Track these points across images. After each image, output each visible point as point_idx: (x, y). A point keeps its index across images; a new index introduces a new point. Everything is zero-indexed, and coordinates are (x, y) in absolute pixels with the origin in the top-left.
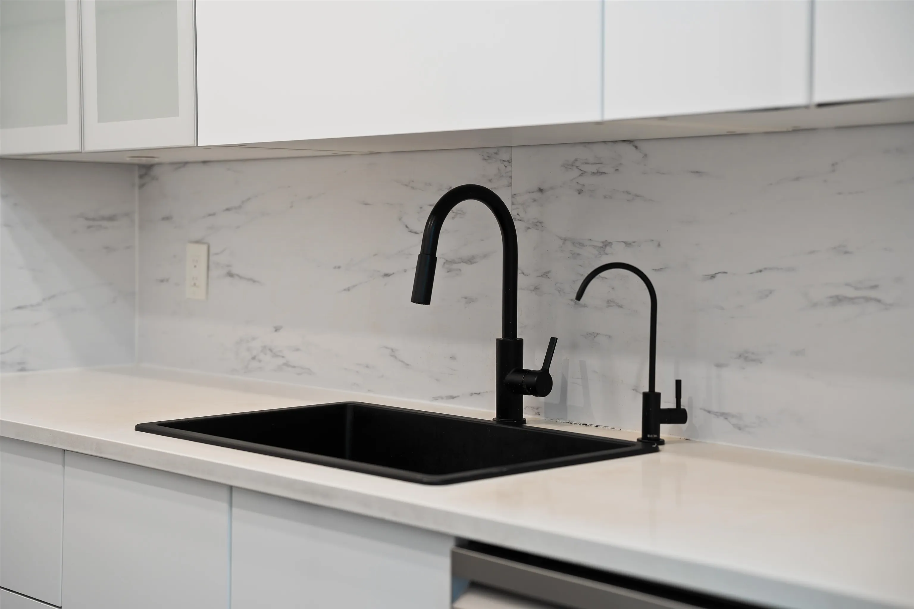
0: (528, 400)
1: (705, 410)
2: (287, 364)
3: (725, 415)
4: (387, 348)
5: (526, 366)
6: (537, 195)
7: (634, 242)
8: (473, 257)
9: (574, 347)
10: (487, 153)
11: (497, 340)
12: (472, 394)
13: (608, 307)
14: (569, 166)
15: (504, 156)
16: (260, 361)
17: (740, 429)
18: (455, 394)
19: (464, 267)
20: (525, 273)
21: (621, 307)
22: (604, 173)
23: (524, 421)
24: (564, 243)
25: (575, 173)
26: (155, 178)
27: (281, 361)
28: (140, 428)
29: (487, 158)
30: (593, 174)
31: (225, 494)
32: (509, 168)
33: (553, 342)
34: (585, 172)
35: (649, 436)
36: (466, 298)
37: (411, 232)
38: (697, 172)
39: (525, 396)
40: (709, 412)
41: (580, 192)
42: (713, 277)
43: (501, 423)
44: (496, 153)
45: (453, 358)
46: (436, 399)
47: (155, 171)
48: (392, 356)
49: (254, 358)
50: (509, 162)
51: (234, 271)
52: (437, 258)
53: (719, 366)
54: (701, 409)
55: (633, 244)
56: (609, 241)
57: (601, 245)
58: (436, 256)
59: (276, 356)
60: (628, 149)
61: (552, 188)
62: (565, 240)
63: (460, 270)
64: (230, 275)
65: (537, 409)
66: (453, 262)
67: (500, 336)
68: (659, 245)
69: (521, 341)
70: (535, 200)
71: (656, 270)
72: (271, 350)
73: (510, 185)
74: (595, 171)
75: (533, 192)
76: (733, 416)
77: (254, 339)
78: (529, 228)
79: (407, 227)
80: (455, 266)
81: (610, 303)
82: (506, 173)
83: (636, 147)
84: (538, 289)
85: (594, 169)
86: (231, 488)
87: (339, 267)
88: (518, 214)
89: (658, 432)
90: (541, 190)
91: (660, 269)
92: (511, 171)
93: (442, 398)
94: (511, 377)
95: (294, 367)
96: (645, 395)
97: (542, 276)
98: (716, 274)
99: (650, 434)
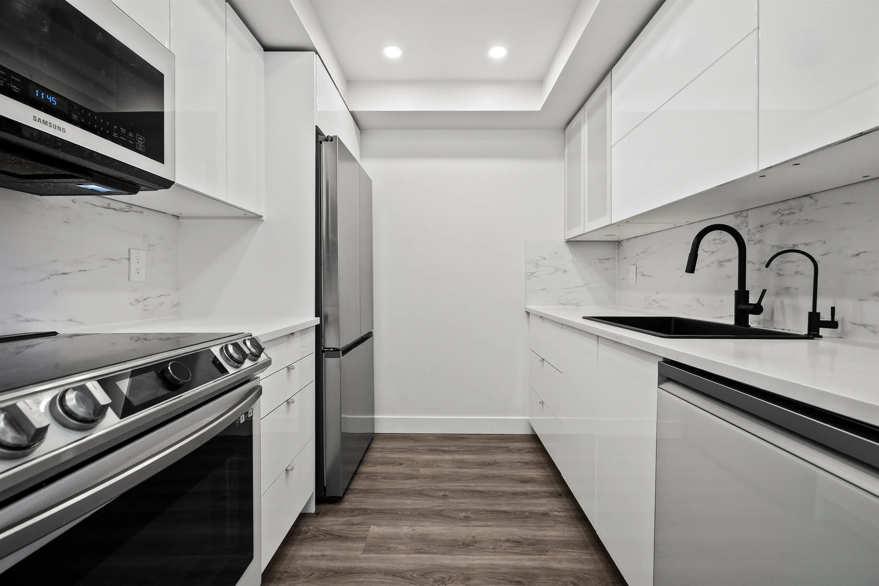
0: (751, 316)
1: (852, 323)
2: (660, 306)
3: (865, 326)
4: (695, 298)
5: (751, 302)
6: (759, 229)
7: (810, 243)
8: (730, 259)
9: (778, 294)
10: (737, 214)
11: (735, 291)
12: (730, 316)
13: (796, 275)
14: (775, 213)
15: (745, 214)
16: (652, 305)
17: (874, 332)
18: (722, 316)
19: (726, 263)
20: (754, 263)
21: (803, 274)
22: (794, 213)
23: (750, 326)
24: (773, 248)
25: (779, 215)
26: (621, 245)
27: (658, 305)
28: (584, 318)
29: (736, 216)
30: (788, 214)
31: (596, 338)
32: (747, 219)
33: (764, 291)
34: (784, 214)
35: (811, 333)
36: (727, 276)
37: (705, 252)
38: (848, 203)
39: (749, 315)
40: (855, 324)
41: (781, 224)
42: (858, 255)
43: (736, 325)
44: (741, 214)
45: (722, 301)
46: (714, 318)
47: (622, 243)
48: (697, 301)
49: (650, 304)
50: (747, 216)
51: (644, 274)
52: (698, 254)
53: (860, 300)
54: (849, 322)
55: (810, 244)
56: (796, 244)
57: (792, 246)
58: (698, 253)
59: (657, 303)
60: (808, 199)
61: (767, 224)
62: (774, 246)
63: (725, 265)
64: (643, 275)
65: (759, 322)
66: (722, 262)
67: (737, 289)
68: (824, 243)
69: (748, 291)
70: (758, 231)
71: (822, 255)
72: (655, 301)
73: (747, 226)
74: (789, 213)
75: (758, 228)
76: (870, 326)
77: (650, 297)
78: (756, 243)
79: (703, 250)
80: (722, 264)
81: (796, 273)
82: (745, 221)
83: (811, 198)
84: (760, 269)
85: (788, 212)
86: (598, 336)
87: (678, 269)
88: (751, 238)
89: (818, 331)
90: (762, 226)
91: (825, 254)
92: (748, 220)
93: (717, 317)
94: (742, 307)
95: (663, 306)
96: (810, 313)
97: (762, 264)
98: (860, 253)
99: (812, 332)
